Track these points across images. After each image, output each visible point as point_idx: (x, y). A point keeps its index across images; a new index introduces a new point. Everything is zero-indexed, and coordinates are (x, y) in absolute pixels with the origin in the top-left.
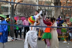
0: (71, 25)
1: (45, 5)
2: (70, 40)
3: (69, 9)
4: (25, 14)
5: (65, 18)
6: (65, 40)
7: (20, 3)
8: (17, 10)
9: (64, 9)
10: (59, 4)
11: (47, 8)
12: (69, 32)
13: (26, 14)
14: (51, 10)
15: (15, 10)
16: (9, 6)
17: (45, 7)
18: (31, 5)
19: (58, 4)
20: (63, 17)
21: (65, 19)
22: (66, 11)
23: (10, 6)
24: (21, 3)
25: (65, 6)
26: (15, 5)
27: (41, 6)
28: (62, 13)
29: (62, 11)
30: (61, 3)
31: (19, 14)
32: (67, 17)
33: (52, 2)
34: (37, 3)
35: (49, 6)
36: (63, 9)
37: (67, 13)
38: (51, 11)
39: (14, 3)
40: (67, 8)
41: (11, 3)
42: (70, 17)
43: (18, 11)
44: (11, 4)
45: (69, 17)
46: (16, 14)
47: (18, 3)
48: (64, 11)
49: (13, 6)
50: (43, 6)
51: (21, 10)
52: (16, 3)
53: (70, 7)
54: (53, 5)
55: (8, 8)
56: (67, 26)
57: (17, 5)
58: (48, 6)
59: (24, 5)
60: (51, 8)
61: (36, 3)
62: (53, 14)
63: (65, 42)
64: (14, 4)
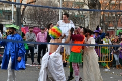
0: (118, 41)
1: (73, 7)
2: (116, 67)
3: (114, 15)
4: (39, 22)
5: (106, 29)
6: (107, 66)
7: (31, 4)
8: (26, 15)
9: (106, 15)
10: (97, 6)
11: (76, 13)
12: (114, 53)
13: (42, 23)
14: (84, 16)
15: (22, 16)
16: (13, 9)
17: (74, 11)
18: (49, 7)
19: (95, 6)
20: (104, 28)
21: (108, 31)
22: (109, 17)
23: (15, 9)
24: (33, 4)
25: (106, 9)
26: (23, 7)
27: (67, 9)
28: (102, 22)
29: (103, 18)
30: (100, 5)
31: (30, 22)
32: (111, 28)
33: (84, 3)
34: (60, 5)
35: (81, 10)
36: (103, 15)
37: (110, 22)
38: (84, 18)
39: (21, 4)
40: (111, 12)
41: (15, 4)
42: (116, 27)
43: (28, 18)
44: (16, 6)
45: (114, 28)
46: (24, 22)
47: (28, 4)
48: (106, 17)
49: (18, 9)
50: (71, 9)
51: (33, 17)
52: (23, 4)
53: (116, 12)
54: (86, 7)
55: (11, 13)
56: (111, 43)
57: (25, 7)
58: (79, 10)
59: (38, 8)
60: (84, 12)
61: (57, 4)
62: (86, 22)
63: (108, 69)
64: (21, 6)
